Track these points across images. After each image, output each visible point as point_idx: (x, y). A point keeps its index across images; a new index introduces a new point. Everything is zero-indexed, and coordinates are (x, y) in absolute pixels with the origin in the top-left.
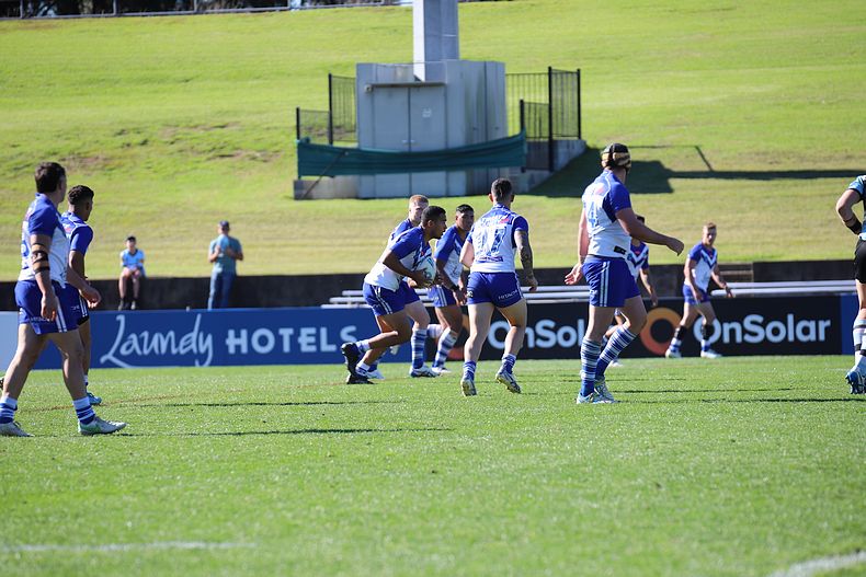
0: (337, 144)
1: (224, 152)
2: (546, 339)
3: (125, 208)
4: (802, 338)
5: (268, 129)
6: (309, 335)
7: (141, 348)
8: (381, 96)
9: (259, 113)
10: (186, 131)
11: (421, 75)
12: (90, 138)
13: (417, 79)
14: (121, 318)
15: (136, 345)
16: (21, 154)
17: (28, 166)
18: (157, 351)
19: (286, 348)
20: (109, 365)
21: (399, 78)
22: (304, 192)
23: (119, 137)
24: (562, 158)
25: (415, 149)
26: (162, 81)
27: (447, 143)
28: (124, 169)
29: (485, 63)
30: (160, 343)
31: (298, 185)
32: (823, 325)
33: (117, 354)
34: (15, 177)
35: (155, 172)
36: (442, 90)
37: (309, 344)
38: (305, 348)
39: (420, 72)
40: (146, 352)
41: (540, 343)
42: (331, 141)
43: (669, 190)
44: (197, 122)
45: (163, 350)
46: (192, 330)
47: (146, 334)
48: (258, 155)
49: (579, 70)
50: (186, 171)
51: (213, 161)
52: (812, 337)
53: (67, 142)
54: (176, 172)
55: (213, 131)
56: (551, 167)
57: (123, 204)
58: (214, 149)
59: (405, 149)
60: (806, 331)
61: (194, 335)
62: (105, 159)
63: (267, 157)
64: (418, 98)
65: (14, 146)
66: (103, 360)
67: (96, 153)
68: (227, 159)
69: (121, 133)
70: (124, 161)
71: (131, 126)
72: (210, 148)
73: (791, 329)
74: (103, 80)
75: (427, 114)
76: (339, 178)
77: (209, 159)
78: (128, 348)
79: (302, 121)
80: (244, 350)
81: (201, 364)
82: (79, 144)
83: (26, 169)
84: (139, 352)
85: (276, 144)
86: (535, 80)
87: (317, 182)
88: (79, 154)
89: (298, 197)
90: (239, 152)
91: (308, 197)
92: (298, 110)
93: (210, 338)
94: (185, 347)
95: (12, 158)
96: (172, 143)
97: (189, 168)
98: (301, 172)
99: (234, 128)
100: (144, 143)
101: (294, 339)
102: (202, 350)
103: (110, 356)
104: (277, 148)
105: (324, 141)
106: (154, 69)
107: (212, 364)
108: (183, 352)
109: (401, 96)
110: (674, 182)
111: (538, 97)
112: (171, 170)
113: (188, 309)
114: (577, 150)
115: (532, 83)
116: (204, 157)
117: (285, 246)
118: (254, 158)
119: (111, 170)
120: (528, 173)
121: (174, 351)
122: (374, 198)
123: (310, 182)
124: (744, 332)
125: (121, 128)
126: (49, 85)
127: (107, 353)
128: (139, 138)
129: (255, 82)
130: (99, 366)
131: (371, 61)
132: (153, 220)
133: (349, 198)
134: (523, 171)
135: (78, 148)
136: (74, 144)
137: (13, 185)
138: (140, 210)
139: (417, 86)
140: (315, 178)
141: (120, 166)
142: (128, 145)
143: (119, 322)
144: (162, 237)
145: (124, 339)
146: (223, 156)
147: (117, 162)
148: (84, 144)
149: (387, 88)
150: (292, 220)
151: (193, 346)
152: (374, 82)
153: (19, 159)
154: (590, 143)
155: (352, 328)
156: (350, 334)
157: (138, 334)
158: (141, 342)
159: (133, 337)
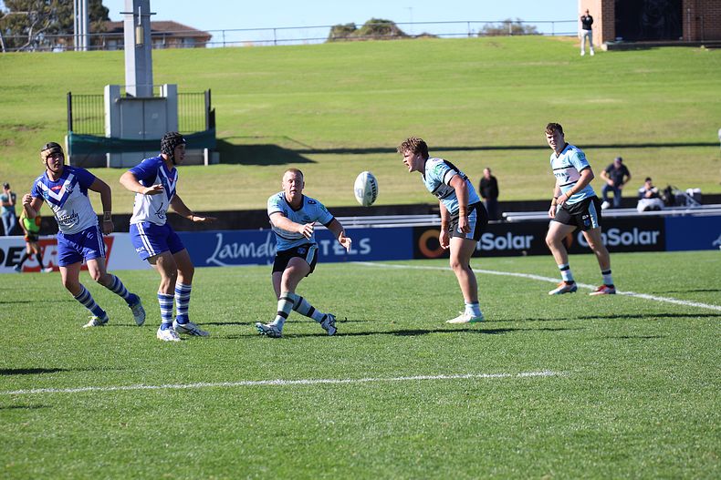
4: (643, 242)
11: (134, 93)
13: (128, 94)
14: (220, 236)
15: (229, 252)
18: (242, 255)
19: (326, 252)
20: (212, 264)
25: (148, 138)
30: (244, 250)
32: (655, 234)
33: (217, 258)
36: (164, 101)
38: (337, 252)
39: (132, 91)
40: (236, 256)
45: (247, 254)
46: (265, 242)
47: (235, 245)
52: (648, 241)
60: (645, 238)
61: (266, 245)
66: (208, 261)
73: (636, 237)
75: (155, 116)
78: (224, 253)
84: (231, 256)
94: (261, 252)
98: (74, 151)
101: (330, 247)
102: (271, 254)
103: (212, 259)
108: (260, 255)
109: (139, 106)
113: (261, 229)
121: (254, 255)
124: (608, 239)
127: (210, 256)
130: (204, 265)
143: (218, 239)
145: (222, 249)
151: (266, 252)
155: (367, 240)
156: (366, 243)
157: (231, 245)
158: (232, 250)
159: (228, 247)
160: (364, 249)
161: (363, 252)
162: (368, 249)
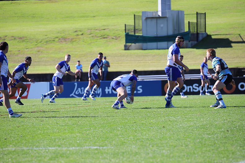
0: (136, 34)
1: (105, 37)
2: (196, 89)
3: (77, 53)
5: (117, 30)
6: (129, 88)
7: (82, 92)
8: (149, 21)
9: (114, 26)
10: (94, 31)
12: (67, 33)
13: (159, 16)
14: (76, 84)
16: (48, 38)
17: (50, 41)
20: (73, 97)
21: (154, 15)
22: (127, 48)
23: (75, 33)
24: (200, 38)
25: (159, 35)
26: (87, 17)
27: (167, 34)
28: (76, 42)
29: (178, 11)
31: (125, 46)
33: (75, 94)
34: (46, 44)
35: (85, 42)
36: (166, 19)
37: (129, 91)
39: (160, 14)
41: (194, 90)
42: (135, 33)
43: (231, 47)
44: (97, 28)
47: (83, 88)
48: (114, 37)
49: (205, 13)
50: (94, 42)
51: (101, 39)
53: (61, 34)
54: (91, 43)
55: (101, 31)
56: (197, 40)
57: (76, 52)
58: (102, 36)
59: (156, 35)
62: (71, 39)
63: (116, 38)
64: (159, 21)
65: (46, 35)
66: (71, 95)
67: (69, 37)
68: (105, 39)
69: (76, 31)
70: (77, 39)
71: (78, 30)
72: (101, 36)
74: (71, 17)
75: (162, 25)
76: (137, 44)
77: (100, 39)
78: (78, 92)
79: (127, 28)
80: (110, 92)
81: (98, 96)
82: (64, 35)
83: (49, 42)
84: (81, 93)
85: (119, 34)
86: (193, 16)
87: (131, 45)
88: (64, 37)
89: (125, 49)
90: (109, 37)
91: (128, 49)
92: (125, 25)
93: (101, 89)
95: (45, 39)
96: (90, 34)
97: (95, 41)
98: (127, 42)
99: (108, 30)
100: (82, 34)
102: (99, 93)
103: (73, 94)
104: (119, 36)
105: (133, 34)
106: (85, 13)
107: (102, 96)
109: (154, 21)
110: (233, 45)
111: (193, 20)
112: (90, 42)
114: (205, 36)
115: (192, 16)
116: (99, 38)
117: (122, 63)
118: (113, 38)
119: (73, 42)
120: (191, 42)
122: (147, 49)
123: (129, 45)
125: (76, 30)
126: (56, 18)
127: (72, 93)
128: (81, 33)
129: (114, 17)
130: (70, 97)
131: (146, 11)
132: (85, 56)
133: (140, 49)
134: (189, 41)
135: (64, 36)
136: (63, 35)
137: (46, 46)
138: (81, 53)
139: (159, 18)
140: (130, 44)
141: (75, 41)
142: (78, 35)
143: (75, 85)
144: (87, 61)
145: (77, 90)
146: (104, 38)
147: (74, 40)
148: (65, 35)
149: (151, 18)
150: (124, 56)
151: (96, 91)
152: (147, 17)
153: (48, 39)
154: (209, 33)
155: (141, 86)
156: (140, 88)
157: (81, 88)
158: (81, 90)
159: (79, 89)
160: (139, 91)
161: (139, 92)
162: (141, 91)
